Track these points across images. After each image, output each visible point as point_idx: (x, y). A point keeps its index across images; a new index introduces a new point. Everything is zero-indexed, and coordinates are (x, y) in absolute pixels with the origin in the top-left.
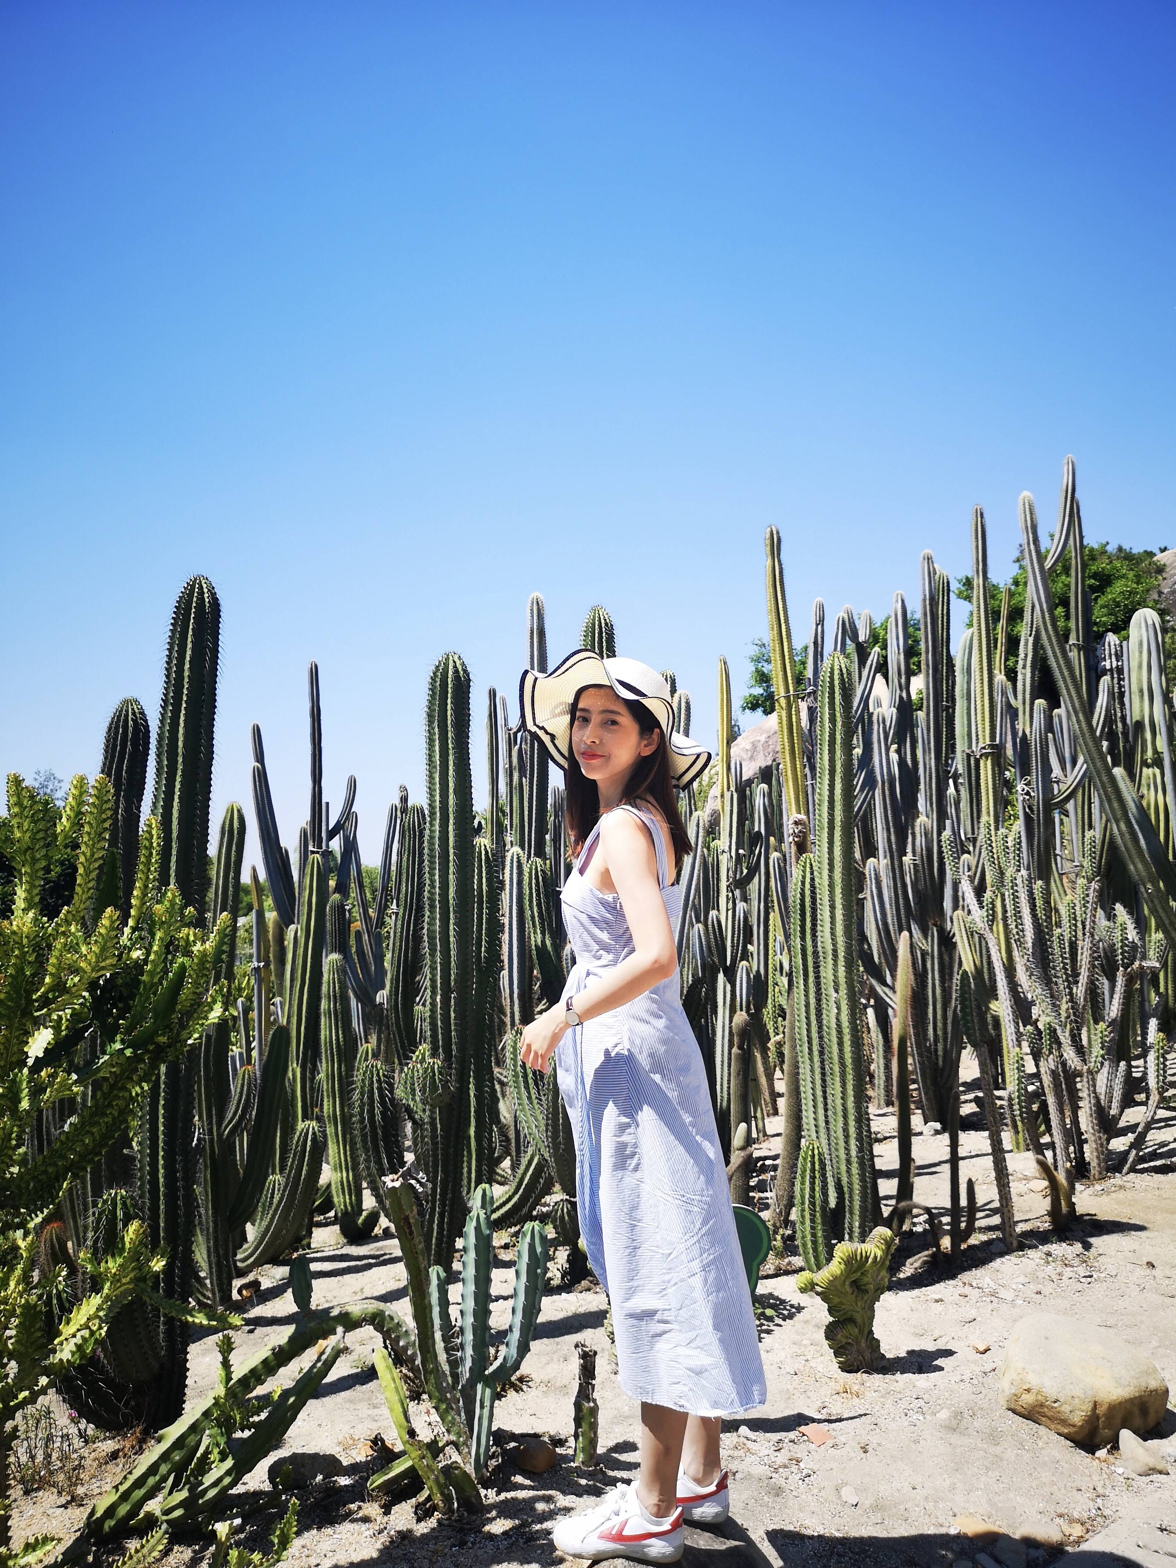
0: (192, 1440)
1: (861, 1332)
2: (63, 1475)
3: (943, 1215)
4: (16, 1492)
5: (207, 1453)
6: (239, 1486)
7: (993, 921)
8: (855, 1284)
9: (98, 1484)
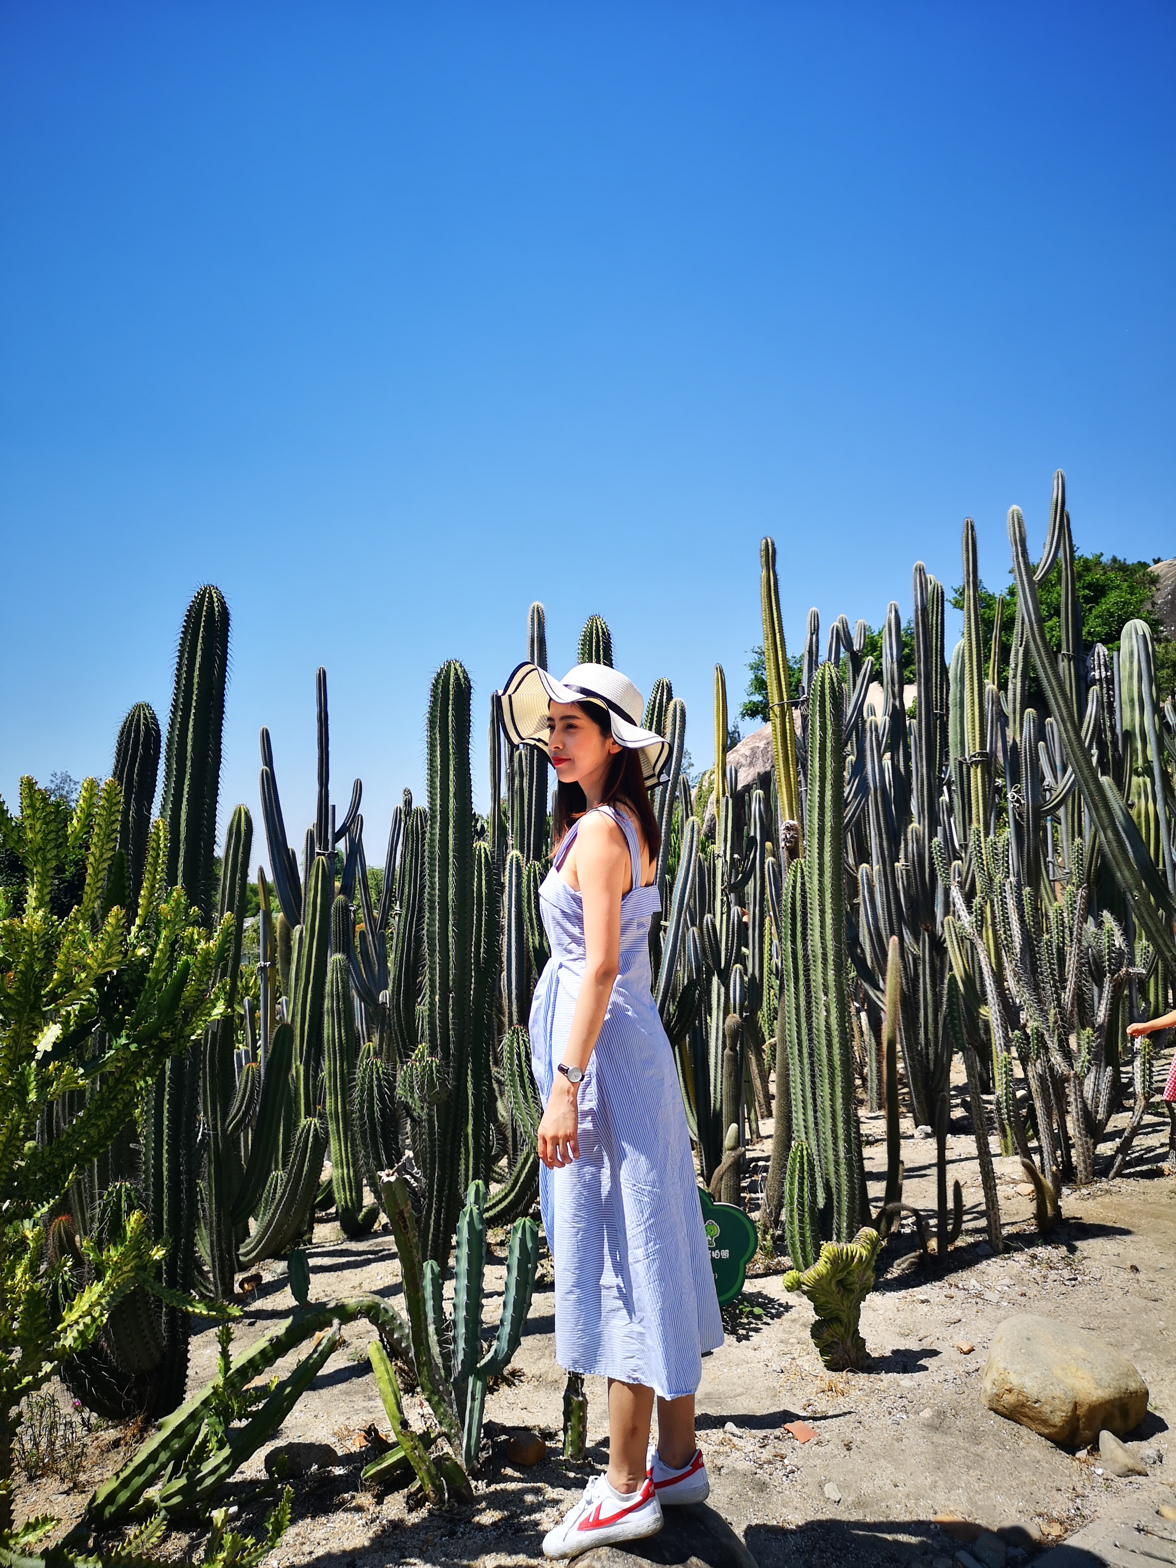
0: (191, 1428)
1: (847, 1330)
2: (66, 1463)
3: (931, 1217)
4: (20, 1478)
5: (205, 1441)
6: (236, 1475)
7: (981, 927)
8: (841, 1283)
9: (100, 1472)
